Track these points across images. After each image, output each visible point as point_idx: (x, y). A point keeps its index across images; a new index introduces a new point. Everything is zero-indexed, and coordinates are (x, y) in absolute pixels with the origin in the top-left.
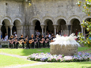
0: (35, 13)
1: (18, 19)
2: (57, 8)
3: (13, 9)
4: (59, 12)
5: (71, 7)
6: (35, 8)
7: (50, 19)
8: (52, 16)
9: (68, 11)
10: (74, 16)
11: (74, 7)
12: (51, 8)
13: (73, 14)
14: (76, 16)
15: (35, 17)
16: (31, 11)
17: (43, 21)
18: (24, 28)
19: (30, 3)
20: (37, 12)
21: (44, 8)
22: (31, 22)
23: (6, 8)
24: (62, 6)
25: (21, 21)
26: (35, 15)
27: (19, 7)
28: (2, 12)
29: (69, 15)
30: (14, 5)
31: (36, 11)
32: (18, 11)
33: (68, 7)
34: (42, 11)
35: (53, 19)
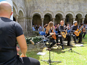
0: (36, 7)
2: (56, 5)
4: (57, 7)
5: (67, 5)
6: (36, 2)
7: (50, 13)
8: (52, 11)
9: (65, 8)
10: (69, 12)
11: (69, 5)
12: (51, 4)
13: (69, 10)
14: (71, 12)
15: (36, 11)
18: (26, 20)
20: (38, 6)
21: (44, 4)
22: (32, 15)
24: (60, 3)
25: (24, 13)
26: (36, 9)
29: (66, 10)
32: (22, 2)
33: (65, 4)
34: (42, 6)
35: (53, 13)
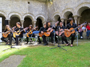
0: (56, 9)
1: (42, 16)
3: (36, 7)
6: (56, 4)
7: (69, 10)
8: (72, 6)
15: (56, 12)
16: (53, 9)
17: (63, 15)
19: (51, 2)
21: (63, 2)
22: (53, 18)
23: (29, 6)
25: (44, 18)
27: (42, 6)
28: (24, 9)
30: (37, 4)
31: (57, 7)
32: (42, 9)
34: (61, 5)
35: (73, 10)
